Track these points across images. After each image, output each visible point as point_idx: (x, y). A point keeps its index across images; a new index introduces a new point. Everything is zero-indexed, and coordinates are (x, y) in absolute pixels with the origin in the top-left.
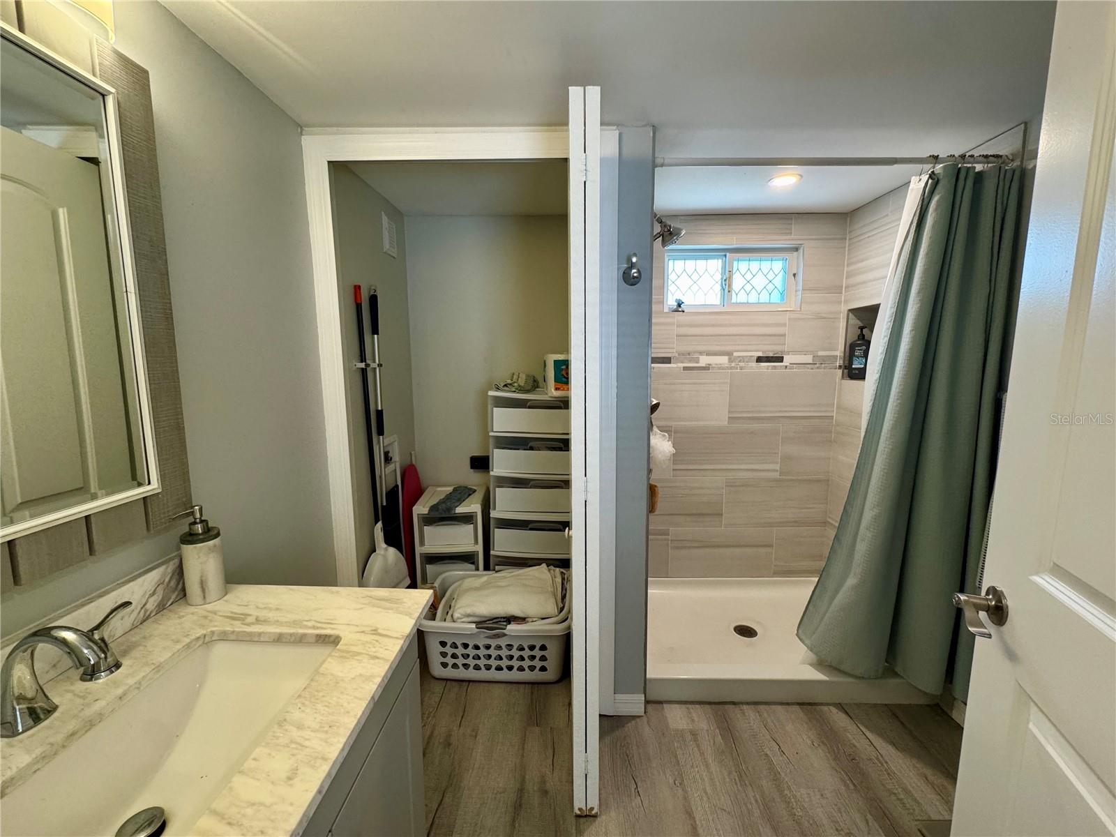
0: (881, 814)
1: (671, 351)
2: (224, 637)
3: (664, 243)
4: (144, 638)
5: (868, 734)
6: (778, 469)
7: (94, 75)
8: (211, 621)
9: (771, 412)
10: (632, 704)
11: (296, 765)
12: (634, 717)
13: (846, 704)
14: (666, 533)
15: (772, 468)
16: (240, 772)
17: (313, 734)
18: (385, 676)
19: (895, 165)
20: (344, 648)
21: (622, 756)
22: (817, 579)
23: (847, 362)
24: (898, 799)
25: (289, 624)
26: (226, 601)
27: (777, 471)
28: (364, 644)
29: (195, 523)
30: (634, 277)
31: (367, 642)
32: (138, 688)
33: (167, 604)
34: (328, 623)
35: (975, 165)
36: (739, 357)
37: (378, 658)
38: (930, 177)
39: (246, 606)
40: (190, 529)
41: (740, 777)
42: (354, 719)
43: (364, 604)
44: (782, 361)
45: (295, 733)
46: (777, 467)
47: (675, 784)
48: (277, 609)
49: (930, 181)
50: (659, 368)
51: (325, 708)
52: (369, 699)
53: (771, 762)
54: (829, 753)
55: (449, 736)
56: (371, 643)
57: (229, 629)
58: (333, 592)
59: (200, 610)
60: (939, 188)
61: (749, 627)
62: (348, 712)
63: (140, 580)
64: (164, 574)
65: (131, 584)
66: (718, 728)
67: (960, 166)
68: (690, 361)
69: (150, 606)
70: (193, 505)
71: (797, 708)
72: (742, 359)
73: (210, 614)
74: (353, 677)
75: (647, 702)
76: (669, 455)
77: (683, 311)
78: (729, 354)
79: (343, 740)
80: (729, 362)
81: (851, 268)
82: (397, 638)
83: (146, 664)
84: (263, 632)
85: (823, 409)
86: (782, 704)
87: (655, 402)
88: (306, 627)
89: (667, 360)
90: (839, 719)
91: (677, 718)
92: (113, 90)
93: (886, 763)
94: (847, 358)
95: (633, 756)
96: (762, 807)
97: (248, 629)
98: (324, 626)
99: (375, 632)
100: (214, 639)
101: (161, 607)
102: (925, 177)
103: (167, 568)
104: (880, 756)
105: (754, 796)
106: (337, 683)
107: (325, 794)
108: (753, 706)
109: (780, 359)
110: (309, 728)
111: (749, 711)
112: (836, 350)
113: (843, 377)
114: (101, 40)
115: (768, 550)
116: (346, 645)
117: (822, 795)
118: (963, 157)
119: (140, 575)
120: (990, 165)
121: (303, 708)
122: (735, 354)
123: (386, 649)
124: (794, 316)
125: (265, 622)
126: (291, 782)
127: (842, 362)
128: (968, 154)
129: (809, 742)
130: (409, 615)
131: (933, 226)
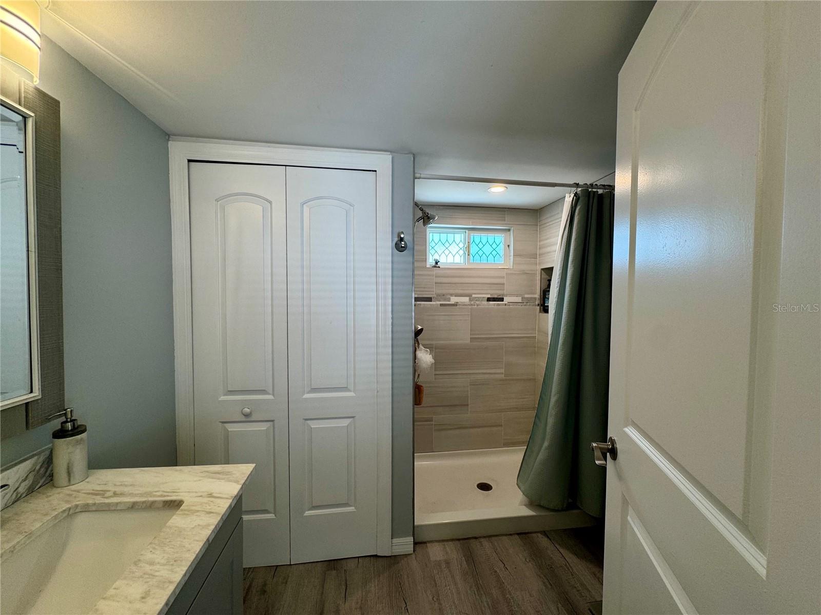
0: (566, 601)
1: (432, 293)
2: (86, 509)
3: (425, 224)
4: (16, 514)
5: (561, 550)
6: (504, 372)
7: (20, 104)
8: (75, 497)
9: (497, 334)
10: (404, 545)
11: (148, 588)
12: (406, 556)
13: (548, 531)
14: (431, 420)
15: (499, 372)
16: (104, 599)
17: (162, 567)
18: (218, 524)
19: (556, 187)
20: (186, 508)
21: (396, 584)
22: (526, 447)
23: (542, 302)
24: (578, 591)
25: (141, 495)
26: (88, 482)
27: (503, 373)
28: (201, 504)
29: (66, 422)
30: (402, 247)
31: (204, 503)
32: (12, 551)
33: (36, 487)
34: (174, 492)
35: (598, 190)
36: (476, 297)
37: (213, 513)
38: (575, 195)
39: (106, 484)
40: (62, 426)
41: (478, 589)
42: (193, 554)
43: (202, 477)
44: (503, 301)
45: (148, 568)
46: (503, 371)
47: (433, 600)
48: (131, 485)
49: (575, 198)
50: (424, 304)
51: (171, 549)
52: (205, 540)
53: (498, 576)
54: (536, 565)
55: (265, 585)
56: (206, 503)
57: (91, 502)
58: (177, 471)
59: (66, 491)
60: (580, 201)
61: (486, 484)
62: (189, 550)
63: (15, 469)
64: (35, 464)
65: (8, 471)
66: (464, 556)
67: (590, 190)
68: (445, 300)
69: (21, 490)
70: (66, 408)
71: (517, 537)
72: (478, 299)
73: (74, 493)
74: (192, 527)
75: (415, 543)
76: (430, 364)
77: (439, 267)
78: (469, 295)
79: (185, 569)
80: (470, 301)
81: (542, 243)
82: (227, 498)
83: (20, 533)
84: (120, 503)
85: (530, 332)
86: (506, 535)
87: (420, 328)
88: (155, 496)
89: (429, 299)
90: (544, 541)
91: (436, 552)
92: (33, 114)
93: (571, 567)
94: (542, 300)
95: (404, 584)
96: (491, 608)
97: (107, 501)
98: (170, 494)
99: (210, 495)
100: (77, 511)
101: (31, 491)
102: (572, 195)
103: (38, 459)
104: (567, 564)
105: (487, 601)
106: (181, 532)
107: (171, 606)
108: (487, 539)
109: (502, 300)
110: (159, 563)
111: (485, 542)
112: (535, 293)
113: (540, 312)
114: (27, 82)
115: (499, 428)
116: (188, 506)
117: (530, 595)
118: (592, 185)
119: (16, 465)
120: (606, 190)
121: (153, 551)
122: (474, 296)
123: (219, 507)
124: (509, 272)
125: (122, 494)
126: (143, 600)
127: (539, 302)
128: (594, 184)
129: (524, 560)
130: (237, 482)
131: (578, 223)
